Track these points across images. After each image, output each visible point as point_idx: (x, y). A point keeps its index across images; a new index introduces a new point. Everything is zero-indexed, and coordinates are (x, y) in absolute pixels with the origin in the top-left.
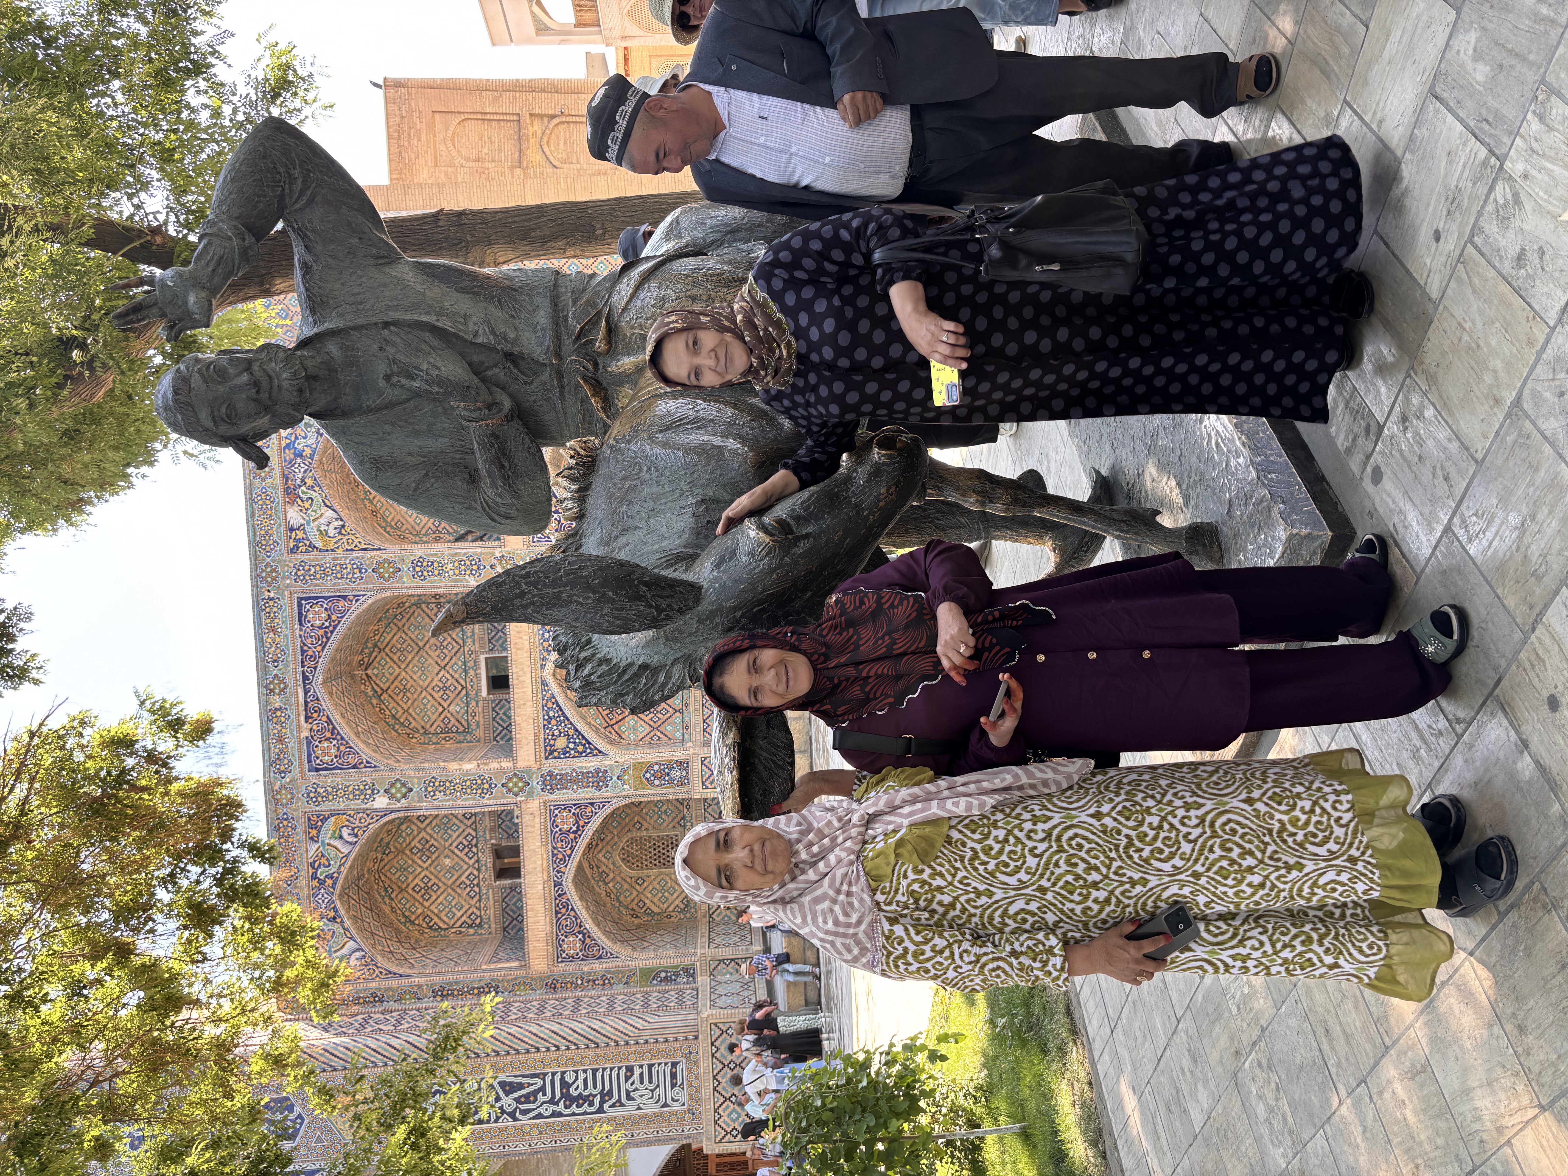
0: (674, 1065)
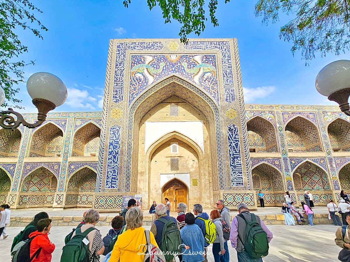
0: (242, 184)
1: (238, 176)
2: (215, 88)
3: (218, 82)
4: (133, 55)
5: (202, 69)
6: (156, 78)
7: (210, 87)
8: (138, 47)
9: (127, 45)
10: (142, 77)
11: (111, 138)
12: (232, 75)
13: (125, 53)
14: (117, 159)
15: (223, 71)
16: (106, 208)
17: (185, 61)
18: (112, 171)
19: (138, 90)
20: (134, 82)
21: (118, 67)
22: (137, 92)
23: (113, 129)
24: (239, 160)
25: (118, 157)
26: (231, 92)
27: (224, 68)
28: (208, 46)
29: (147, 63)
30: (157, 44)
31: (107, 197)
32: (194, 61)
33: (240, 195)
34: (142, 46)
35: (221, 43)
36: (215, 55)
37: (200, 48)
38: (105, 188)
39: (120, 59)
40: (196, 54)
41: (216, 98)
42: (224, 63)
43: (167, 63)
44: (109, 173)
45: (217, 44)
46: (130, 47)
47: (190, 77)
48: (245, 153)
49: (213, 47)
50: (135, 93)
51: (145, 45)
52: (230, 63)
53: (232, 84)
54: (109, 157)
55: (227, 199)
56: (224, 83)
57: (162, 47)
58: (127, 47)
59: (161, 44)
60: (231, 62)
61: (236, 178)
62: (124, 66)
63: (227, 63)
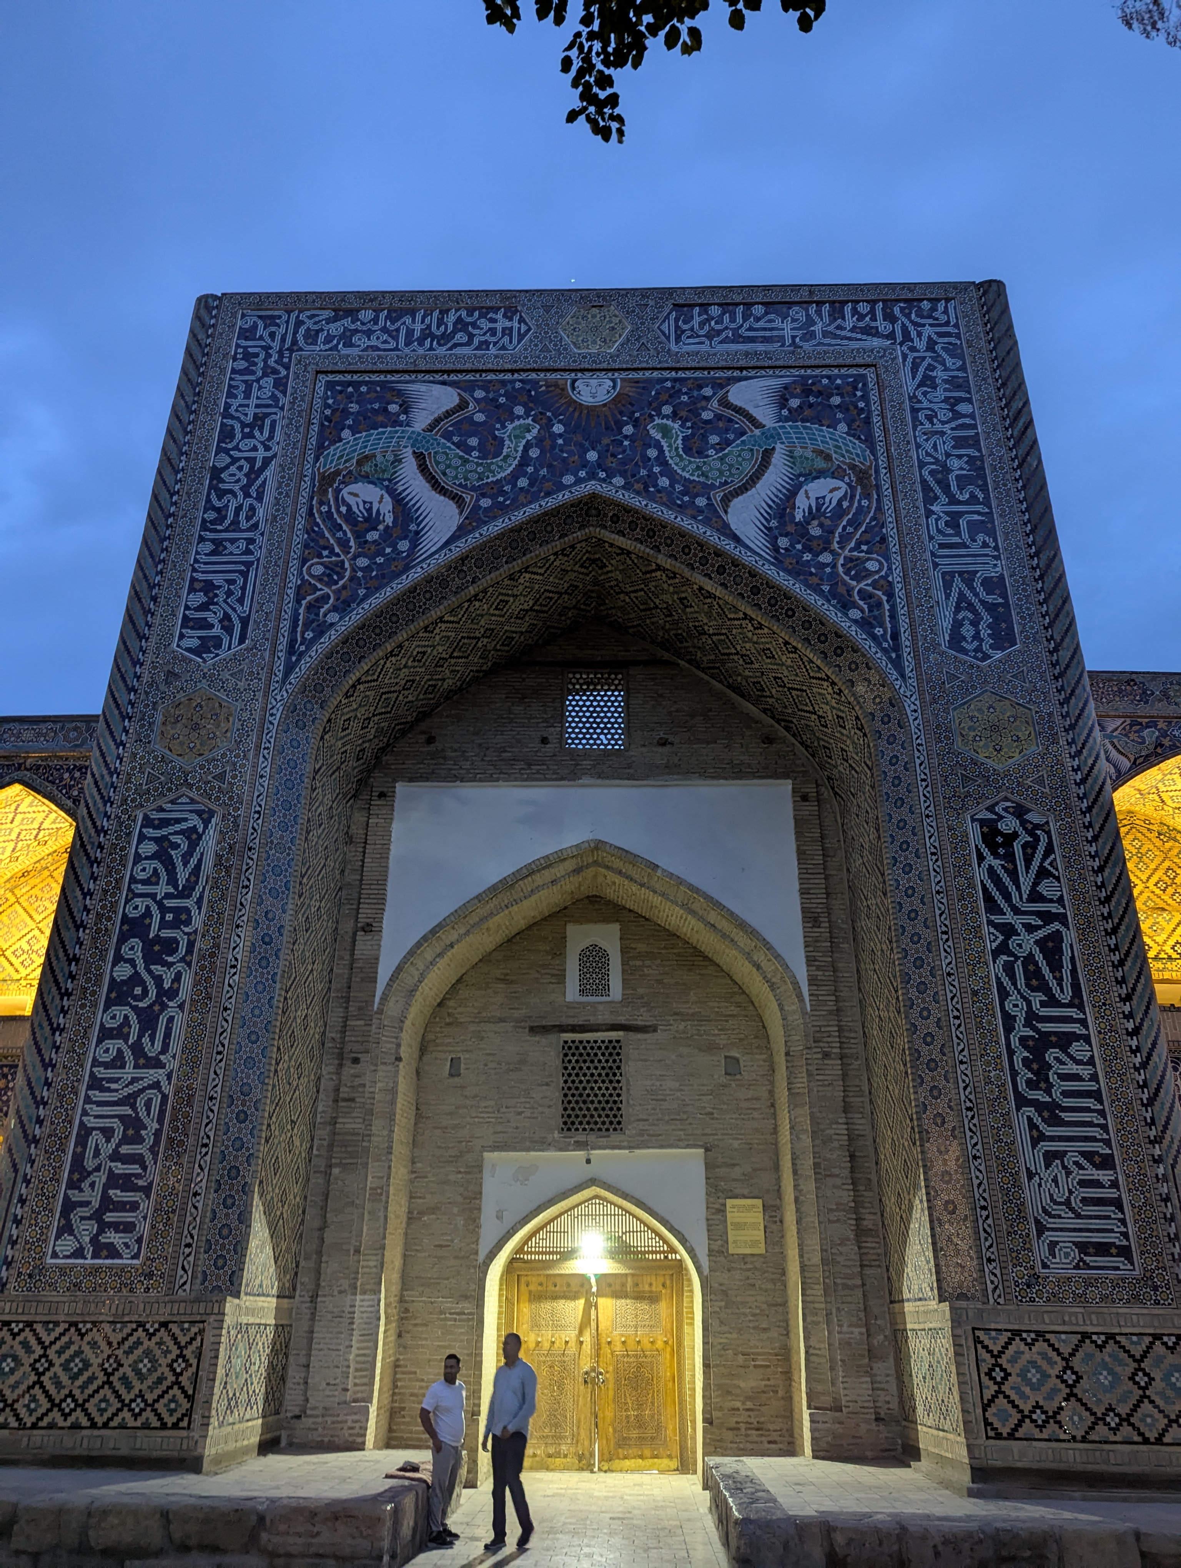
0: (1125, 1252)
1: (1083, 1183)
2: (872, 566)
3: (890, 530)
4: (339, 378)
5: (778, 459)
6: (477, 507)
7: (841, 561)
8: (369, 333)
9: (299, 323)
10: (386, 507)
11: (140, 888)
12: (984, 489)
13: (287, 368)
14: (168, 1035)
15: (922, 465)
16: (34, 1426)
17: (667, 410)
18: (116, 1124)
19: (352, 579)
20: (327, 535)
21: (236, 448)
22: (345, 594)
23: (155, 828)
24: (1078, 1062)
25: (171, 1019)
26: (983, 594)
27: (929, 446)
28: (818, 328)
29: (421, 420)
30: (494, 321)
31: (49, 1331)
32: (729, 413)
33: (1111, 1347)
34: (393, 328)
35: (902, 310)
36: (864, 376)
37: (765, 340)
38: (50, 1261)
39: (253, 401)
40: (736, 373)
41: (879, 631)
42: (930, 418)
43: (549, 424)
44: (96, 1137)
45: (872, 312)
46: (322, 337)
47: (701, 502)
48: (1127, 1009)
49: (852, 330)
50: (331, 601)
51: (418, 327)
52: (967, 421)
53: (985, 545)
54: (107, 1017)
55: (1007, 1375)
56: (931, 538)
57: (521, 337)
58: (300, 337)
59: (516, 318)
60: (972, 416)
61: (1068, 1203)
62: (271, 437)
63: (943, 423)
